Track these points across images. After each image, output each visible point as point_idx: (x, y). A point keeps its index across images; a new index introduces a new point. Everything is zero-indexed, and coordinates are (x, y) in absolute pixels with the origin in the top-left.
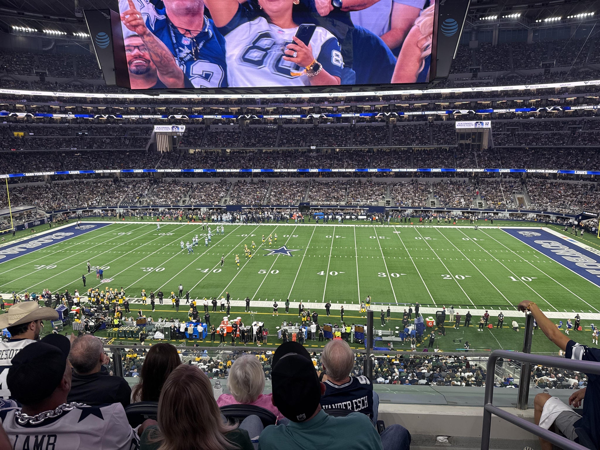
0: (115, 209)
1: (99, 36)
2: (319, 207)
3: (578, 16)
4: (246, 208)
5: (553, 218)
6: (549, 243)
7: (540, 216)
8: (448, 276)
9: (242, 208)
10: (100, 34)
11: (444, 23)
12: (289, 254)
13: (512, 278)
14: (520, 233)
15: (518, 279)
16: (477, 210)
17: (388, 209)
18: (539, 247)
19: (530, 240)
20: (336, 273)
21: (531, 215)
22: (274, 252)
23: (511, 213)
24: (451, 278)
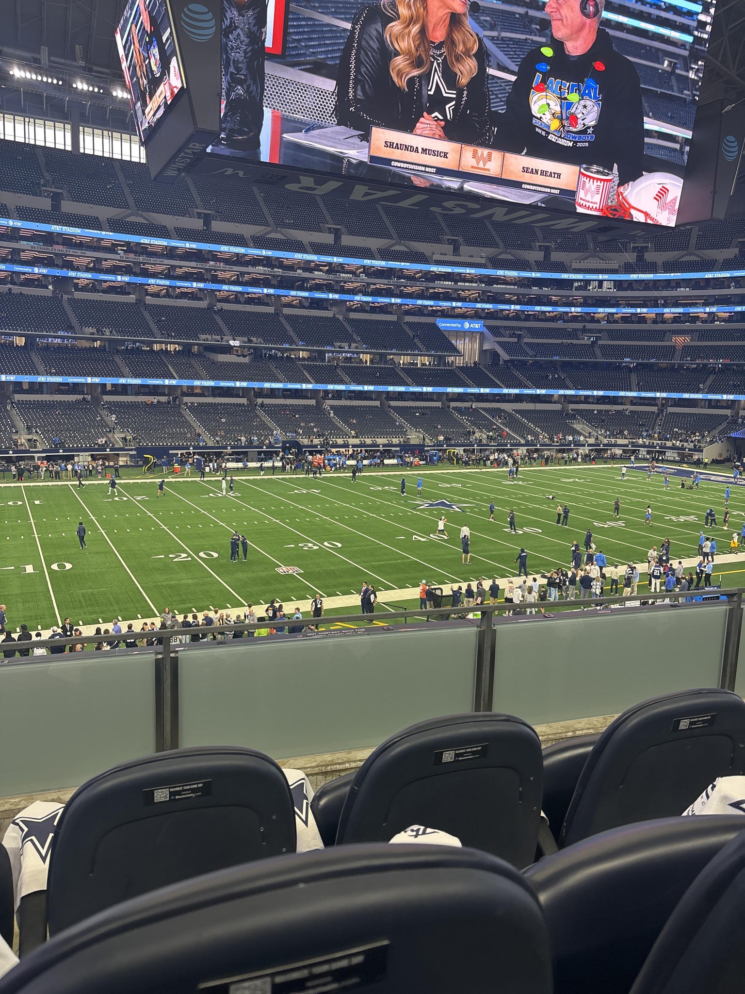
10: (193, 6)
11: (725, 141)
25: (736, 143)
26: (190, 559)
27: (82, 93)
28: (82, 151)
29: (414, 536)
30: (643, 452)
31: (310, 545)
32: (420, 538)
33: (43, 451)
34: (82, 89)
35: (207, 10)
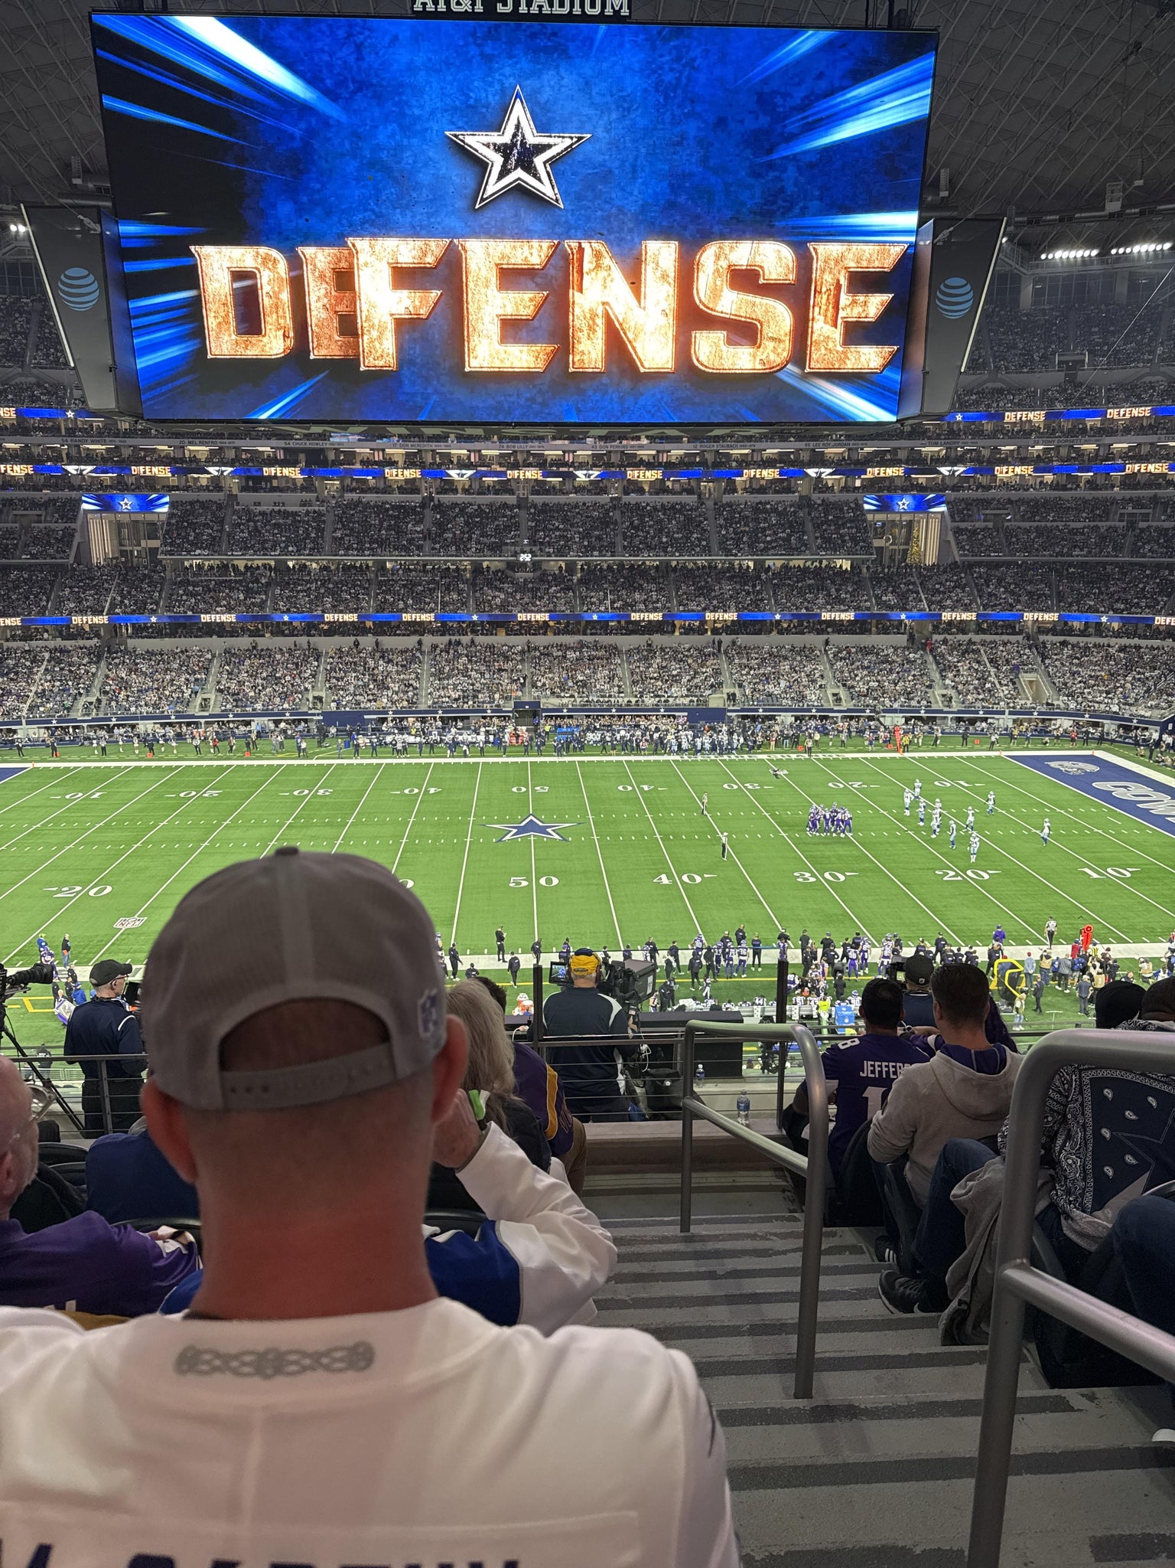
0: (13, 727)
1: (66, 277)
2: (565, 712)
3: (1136, 249)
4: (375, 717)
5: (1110, 726)
6: (1125, 787)
7: (1082, 724)
8: (952, 873)
9: (366, 717)
10: (73, 272)
11: (942, 287)
12: (557, 837)
13: (1086, 870)
14: (1053, 764)
15: (1104, 875)
16: (941, 712)
17: (736, 714)
18: (1107, 796)
19: (1082, 782)
20: (698, 879)
21: (1066, 723)
22: (515, 831)
23: (1015, 717)
24: (959, 878)
25: (968, 287)
35: (87, 272)
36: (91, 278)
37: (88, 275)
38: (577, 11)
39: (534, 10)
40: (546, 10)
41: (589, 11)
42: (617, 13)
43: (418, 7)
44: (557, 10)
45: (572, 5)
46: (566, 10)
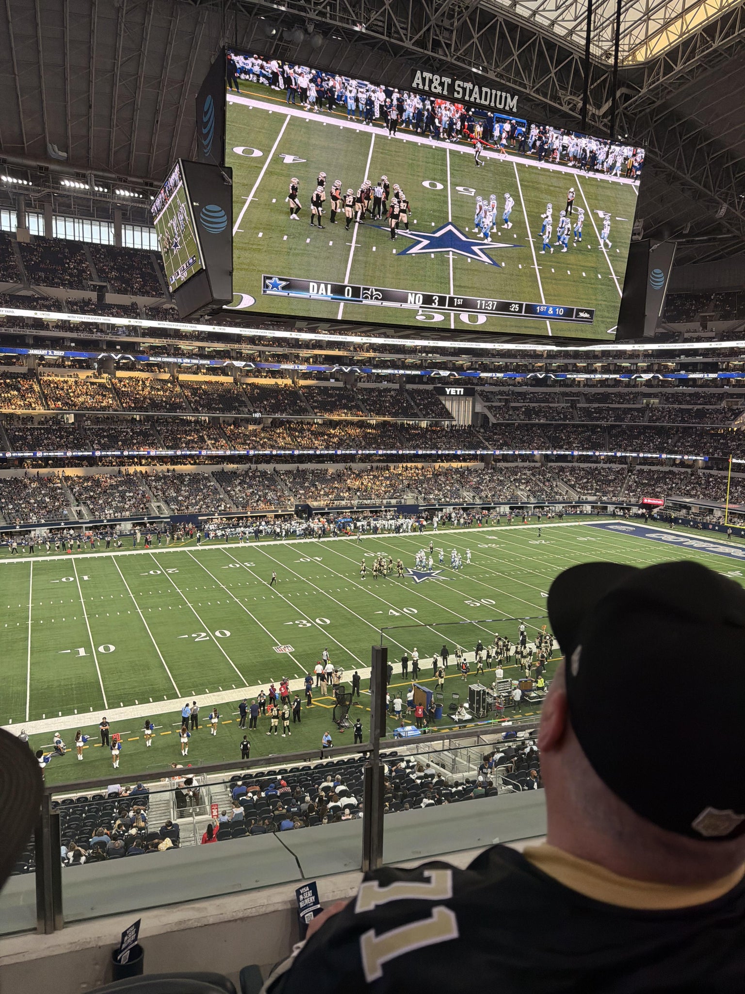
1: (206, 210)
2: (326, 510)
4: (206, 518)
6: (663, 536)
7: (596, 507)
9: (200, 518)
10: (211, 207)
11: (652, 273)
14: (611, 527)
17: (422, 508)
23: (564, 505)
25: (662, 274)
26: (208, 638)
27: (124, 198)
28: (123, 245)
29: (391, 611)
30: (611, 508)
31: (305, 622)
32: (395, 613)
33: (90, 522)
34: (125, 195)
35: (220, 209)
36: (223, 213)
37: (221, 211)
38: (492, 104)
39: (472, 99)
40: (478, 101)
41: (498, 106)
42: (511, 109)
43: (414, 85)
44: (483, 102)
45: (490, 101)
46: (487, 103)
